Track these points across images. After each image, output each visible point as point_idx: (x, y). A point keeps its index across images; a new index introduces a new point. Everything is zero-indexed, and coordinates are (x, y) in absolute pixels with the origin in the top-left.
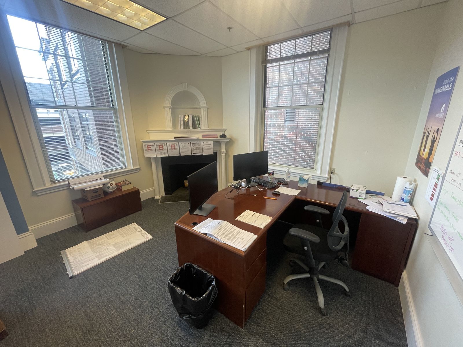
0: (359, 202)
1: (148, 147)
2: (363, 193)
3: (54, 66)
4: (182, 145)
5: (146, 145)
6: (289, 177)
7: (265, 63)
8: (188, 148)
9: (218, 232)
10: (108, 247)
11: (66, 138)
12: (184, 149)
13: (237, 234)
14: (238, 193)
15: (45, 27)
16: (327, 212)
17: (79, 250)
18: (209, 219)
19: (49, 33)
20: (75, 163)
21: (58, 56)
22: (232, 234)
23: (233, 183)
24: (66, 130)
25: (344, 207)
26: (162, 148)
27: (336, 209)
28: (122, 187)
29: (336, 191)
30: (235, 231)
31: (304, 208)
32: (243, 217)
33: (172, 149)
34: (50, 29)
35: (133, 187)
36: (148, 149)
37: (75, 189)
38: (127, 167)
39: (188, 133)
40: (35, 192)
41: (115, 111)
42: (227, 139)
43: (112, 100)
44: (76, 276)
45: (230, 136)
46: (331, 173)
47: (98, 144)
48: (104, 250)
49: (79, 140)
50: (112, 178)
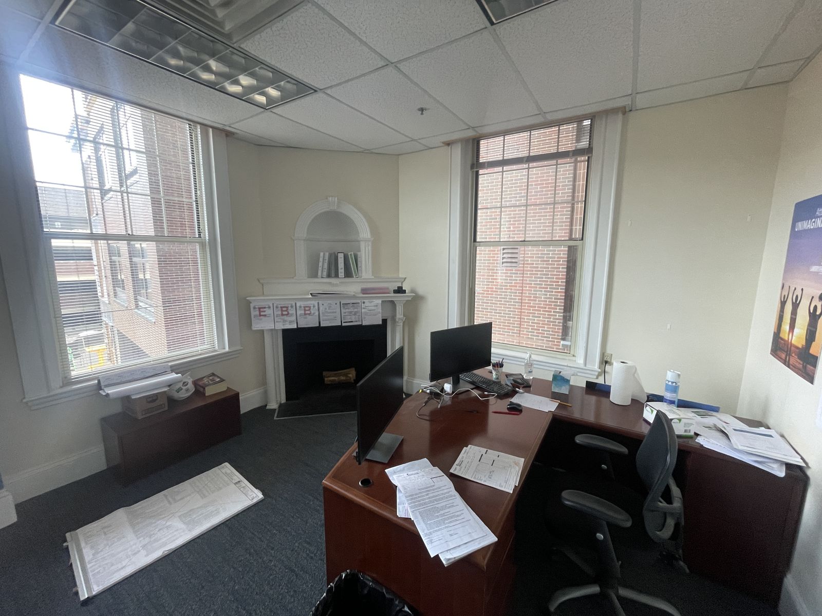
1: (259, 310)
3: (92, 160)
4: (325, 304)
5: (257, 307)
6: (530, 372)
7: (476, 168)
8: (335, 312)
10: (168, 524)
11: (98, 284)
12: (326, 314)
15: (84, 96)
16: (624, 450)
17: (105, 530)
19: (89, 106)
20: (111, 332)
21: (102, 147)
23: (427, 385)
24: (100, 271)
26: (286, 313)
28: (204, 389)
31: (574, 440)
32: (463, 465)
33: (305, 314)
34: (93, 99)
35: (228, 388)
36: (260, 313)
37: (111, 397)
38: (217, 348)
39: (336, 285)
40: (26, 403)
41: (203, 245)
42: (407, 296)
43: (199, 225)
44: (95, 596)
45: (412, 291)
46: (606, 364)
47: (159, 298)
48: (160, 530)
49: (122, 289)
50: (187, 371)
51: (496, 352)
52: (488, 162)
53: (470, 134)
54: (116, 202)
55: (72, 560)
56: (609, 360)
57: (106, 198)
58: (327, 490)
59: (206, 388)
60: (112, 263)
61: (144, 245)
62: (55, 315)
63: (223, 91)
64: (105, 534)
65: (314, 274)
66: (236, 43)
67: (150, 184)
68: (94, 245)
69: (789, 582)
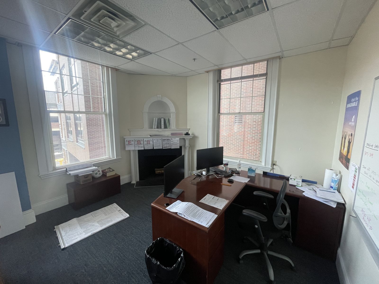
0: (297, 188)
1: (129, 142)
2: (300, 182)
3: (59, 80)
4: (155, 139)
5: (128, 140)
6: (240, 168)
7: (220, 82)
8: (160, 143)
9: (186, 211)
10: (93, 224)
11: (61, 132)
12: (156, 144)
13: (201, 213)
14: (200, 180)
16: (272, 197)
18: (178, 201)
20: (66, 152)
22: (197, 213)
23: (196, 172)
24: (61, 127)
25: (285, 193)
26: (139, 143)
27: (279, 194)
28: (106, 173)
29: (278, 179)
30: (200, 211)
31: (253, 193)
32: (206, 200)
33: (147, 144)
35: (116, 173)
36: (129, 143)
37: (71, 175)
38: (111, 157)
39: (161, 132)
40: (40, 176)
41: (106, 115)
42: (190, 136)
43: (105, 107)
44: (66, 248)
45: (193, 134)
46: (274, 165)
47: (86, 138)
48: (90, 226)
49: (71, 134)
50: (99, 166)
51: (225, 160)
52: (224, 79)
53: (216, 68)
54: (69, 97)
55: (57, 235)
56: (275, 163)
57: (65, 95)
58: (153, 207)
59: (107, 173)
60: (67, 123)
61: (81, 115)
62: (51, 142)
63: (116, 55)
64: (69, 227)
65: (151, 127)
66: (121, 38)
67: (84, 90)
68: (59, 115)
69: (339, 251)
